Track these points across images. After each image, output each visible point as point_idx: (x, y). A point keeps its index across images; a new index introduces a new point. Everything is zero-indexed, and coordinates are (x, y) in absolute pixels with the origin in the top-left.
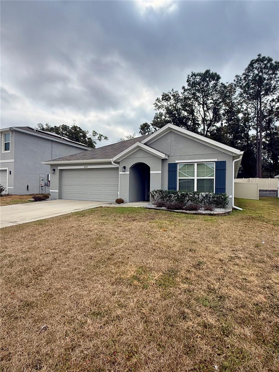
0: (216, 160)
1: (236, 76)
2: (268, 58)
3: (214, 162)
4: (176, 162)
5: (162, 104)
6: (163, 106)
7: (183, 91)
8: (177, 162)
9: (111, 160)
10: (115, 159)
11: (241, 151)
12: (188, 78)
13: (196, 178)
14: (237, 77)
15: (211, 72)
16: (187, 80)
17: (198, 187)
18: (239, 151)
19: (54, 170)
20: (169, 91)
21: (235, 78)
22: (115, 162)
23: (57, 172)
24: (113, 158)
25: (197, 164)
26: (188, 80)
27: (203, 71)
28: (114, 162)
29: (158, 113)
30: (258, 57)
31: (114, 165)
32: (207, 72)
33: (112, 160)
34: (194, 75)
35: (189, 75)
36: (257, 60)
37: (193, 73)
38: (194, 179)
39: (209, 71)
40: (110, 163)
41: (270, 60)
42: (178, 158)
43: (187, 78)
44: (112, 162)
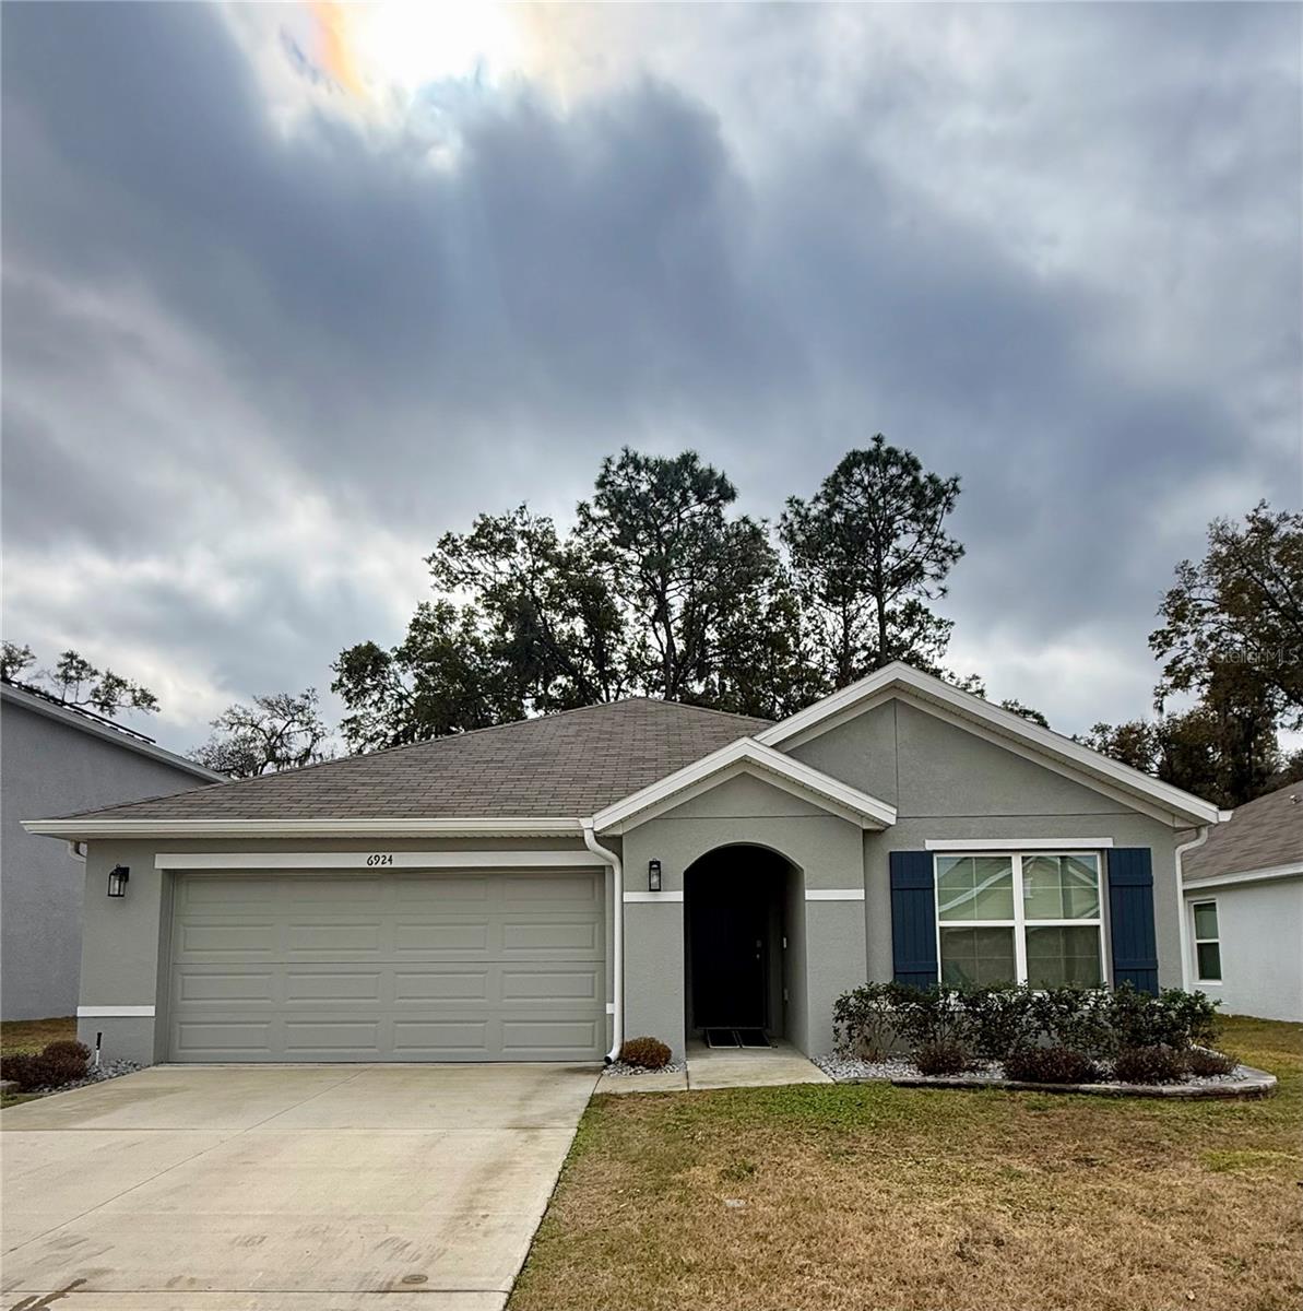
0: (1108, 843)
1: (791, 501)
2: (907, 455)
3: (1095, 853)
4: (928, 848)
5: (469, 566)
6: (473, 574)
7: (576, 521)
8: (930, 845)
9: (585, 823)
10: (604, 819)
11: (1220, 809)
12: (607, 470)
13: (1019, 924)
14: (792, 506)
15: (701, 465)
16: (597, 478)
17: (1034, 965)
18: (1214, 808)
19: (122, 874)
20: (508, 512)
21: (786, 508)
22: (600, 838)
23: (148, 895)
24: (596, 816)
25: (1023, 858)
26: (604, 477)
27: (672, 455)
28: (596, 839)
29: (432, 608)
30: (873, 445)
31: (597, 854)
32: (688, 460)
33: (591, 825)
34: (632, 462)
35: (609, 460)
36: (870, 458)
37: (631, 454)
38: (1013, 928)
39: (695, 458)
40: (575, 842)
41: (911, 465)
42: (938, 828)
43: (603, 471)
44: (589, 838)
